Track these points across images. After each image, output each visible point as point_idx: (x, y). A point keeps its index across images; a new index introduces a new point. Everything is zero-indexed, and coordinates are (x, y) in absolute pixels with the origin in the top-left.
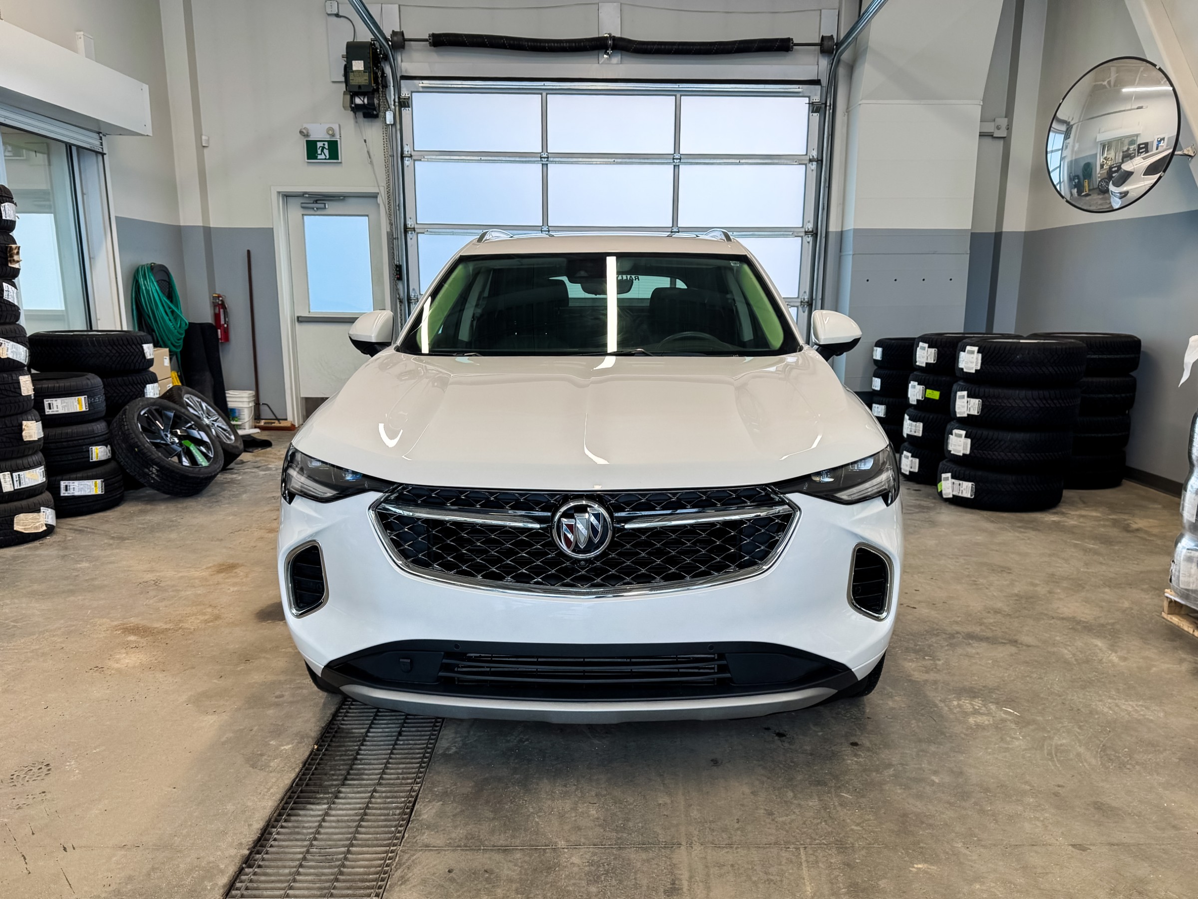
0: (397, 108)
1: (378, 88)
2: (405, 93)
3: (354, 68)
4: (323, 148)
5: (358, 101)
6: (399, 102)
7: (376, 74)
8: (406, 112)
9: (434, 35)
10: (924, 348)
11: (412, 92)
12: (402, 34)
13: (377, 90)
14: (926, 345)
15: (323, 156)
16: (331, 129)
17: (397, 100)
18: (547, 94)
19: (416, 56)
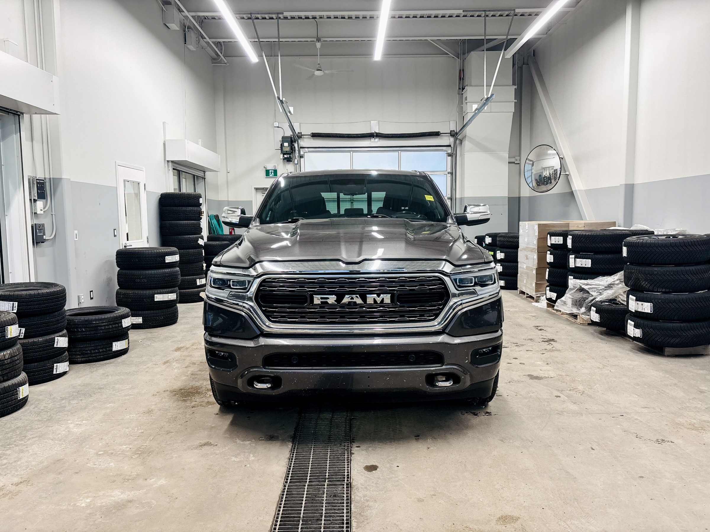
0: (299, 158)
1: (292, 151)
2: (302, 153)
3: (285, 145)
4: (272, 172)
5: (285, 156)
6: (300, 156)
7: (292, 147)
8: (302, 160)
9: (312, 133)
10: (487, 238)
11: (304, 153)
12: (301, 133)
13: (292, 152)
14: (488, 237)
15: (271, 175)
16: (275, 166)
17: (299, 156)
18: (353, 152)
19: (305, 140)
